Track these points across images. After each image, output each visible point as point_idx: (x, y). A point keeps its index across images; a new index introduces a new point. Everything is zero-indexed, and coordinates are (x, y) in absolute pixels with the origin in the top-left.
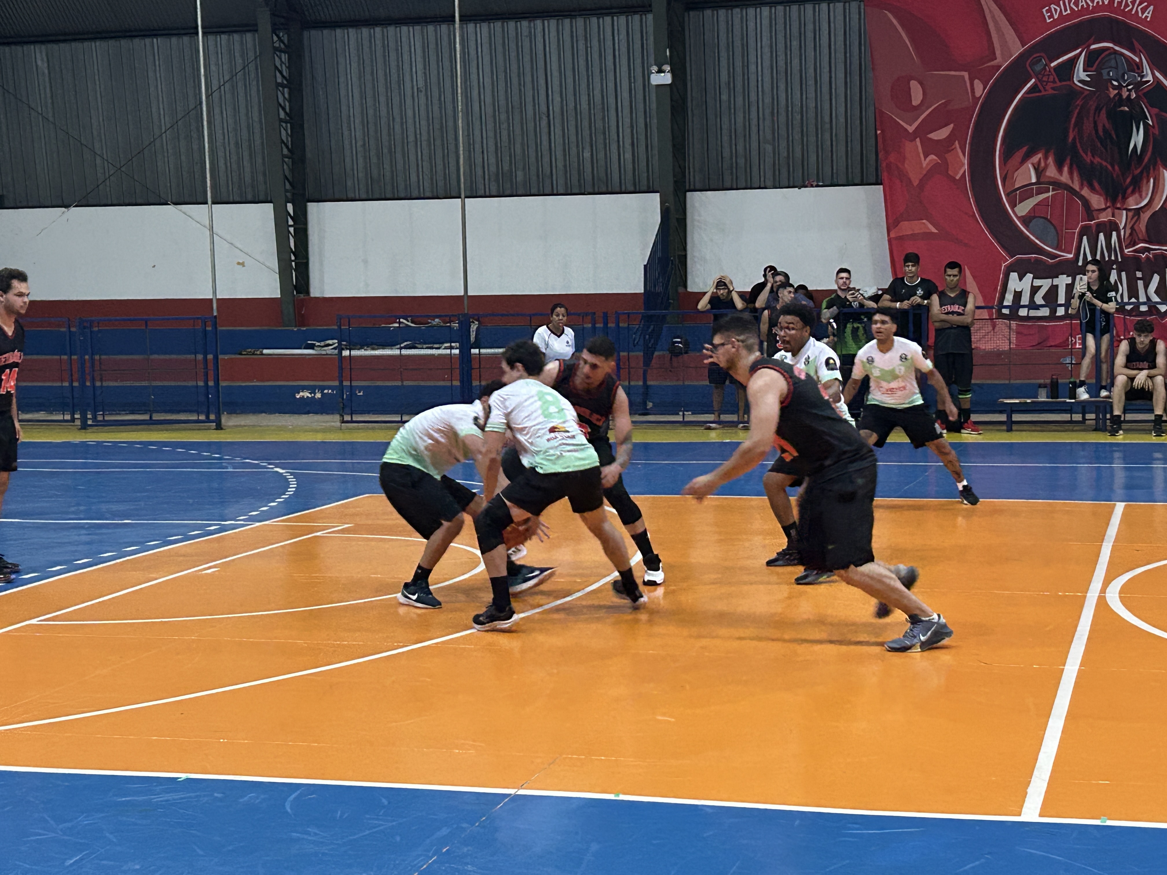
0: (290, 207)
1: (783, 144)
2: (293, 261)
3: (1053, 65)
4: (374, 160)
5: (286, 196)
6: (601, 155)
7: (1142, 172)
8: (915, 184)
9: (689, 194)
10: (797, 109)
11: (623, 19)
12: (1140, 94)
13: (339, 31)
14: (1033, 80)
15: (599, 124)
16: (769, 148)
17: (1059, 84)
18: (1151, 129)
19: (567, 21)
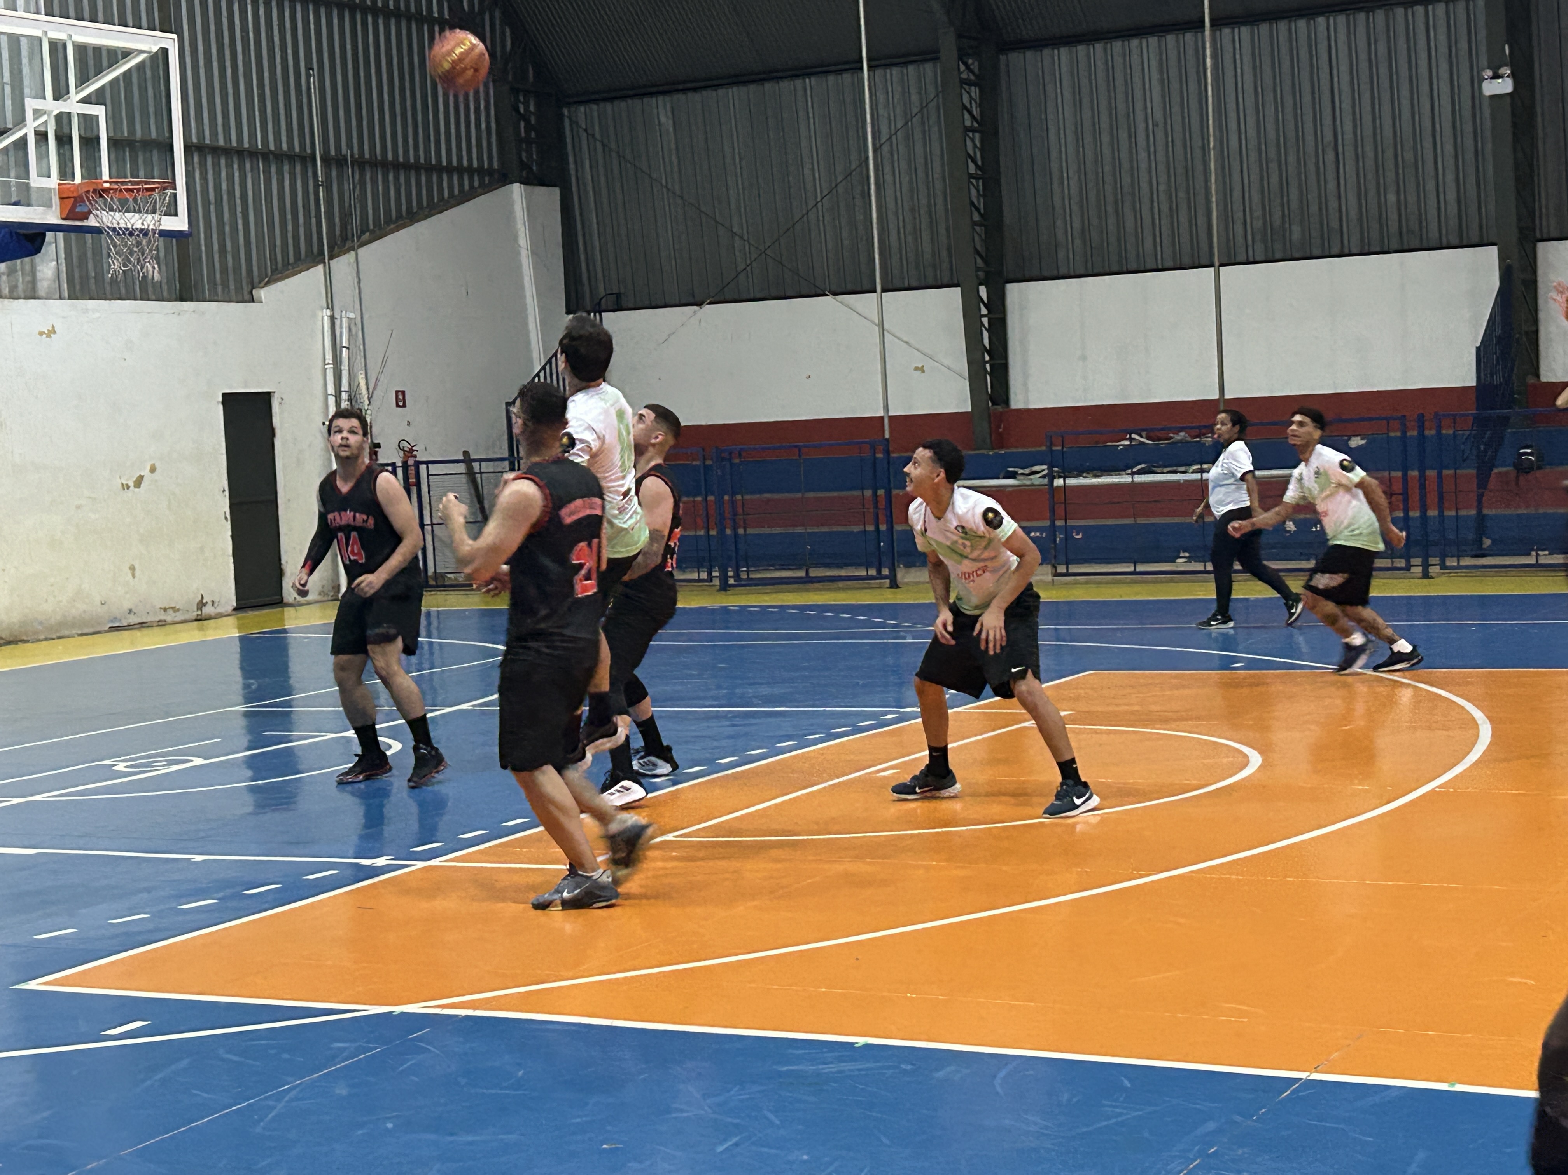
0: (983, 291)
2: (987, 362)
5: (977, 276)
6: (1412, 199)
9: (1541, 246)
11: (1441, 8)
13: (1047, 53)
19: (1361, 16)
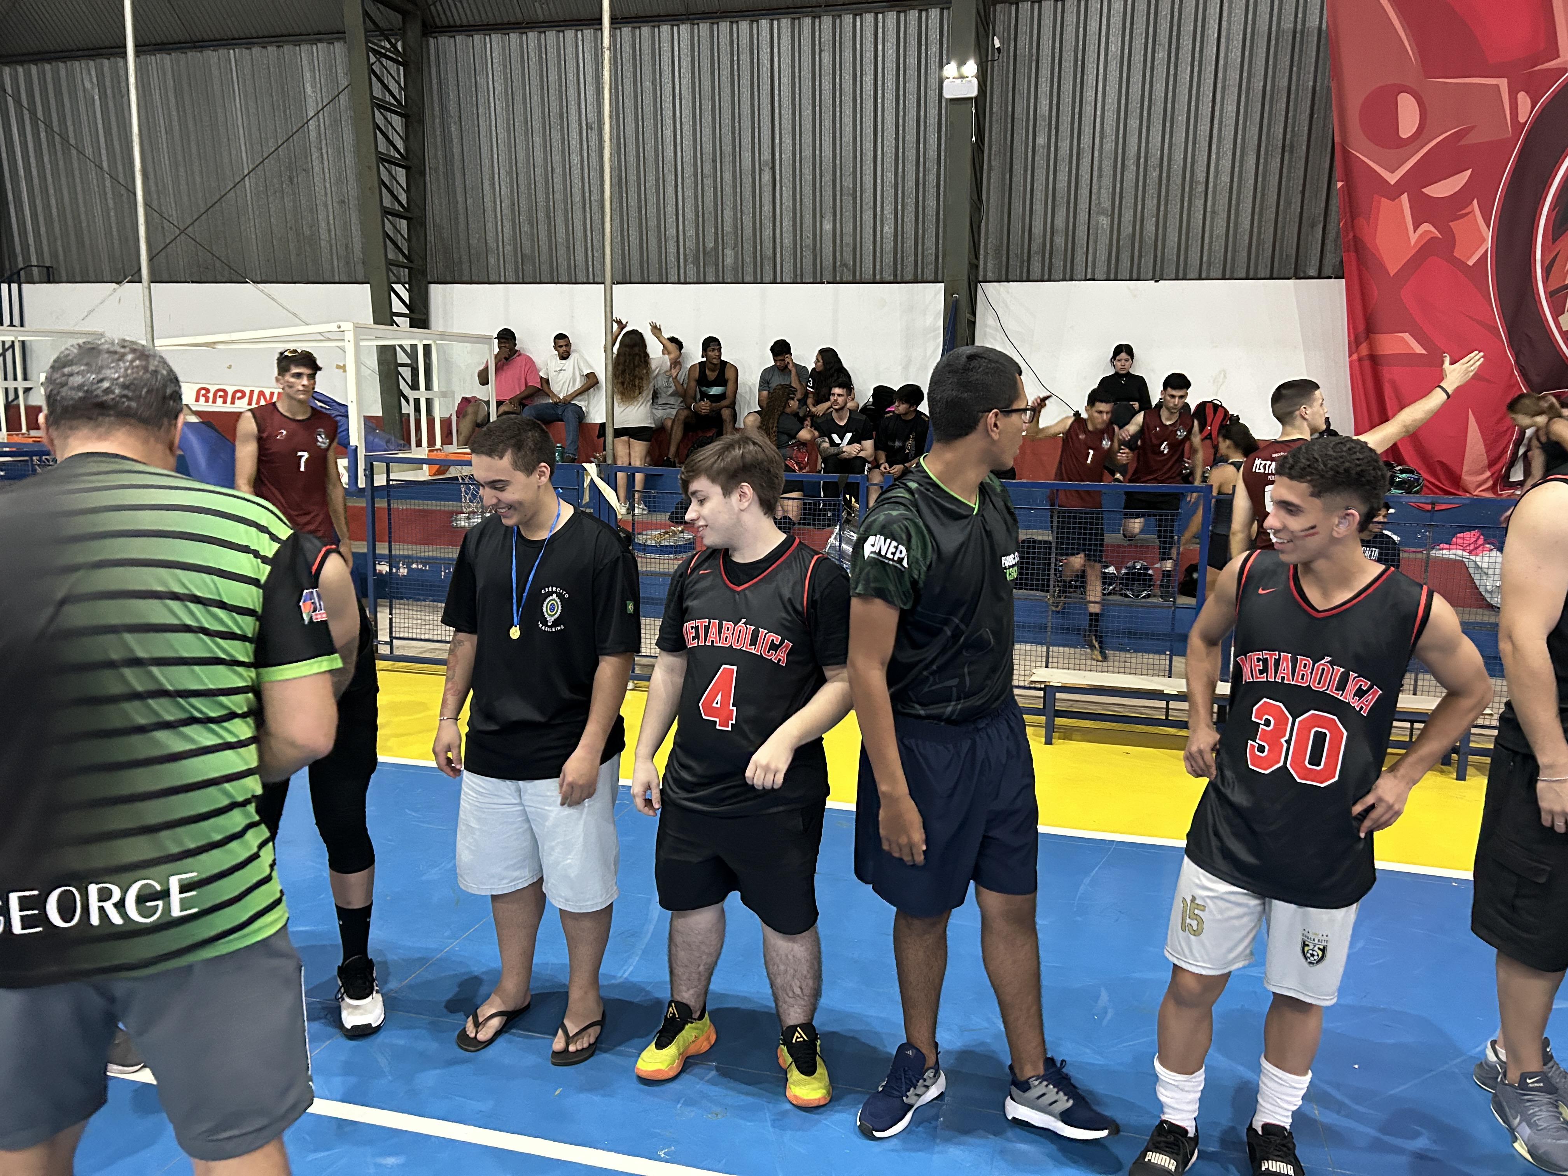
0: (403, 289)
5: (390, 272)
6: (848, 228)
8: (1393, 274)
9: (981, 286)
11: (891, 17)
13: (477, 38)
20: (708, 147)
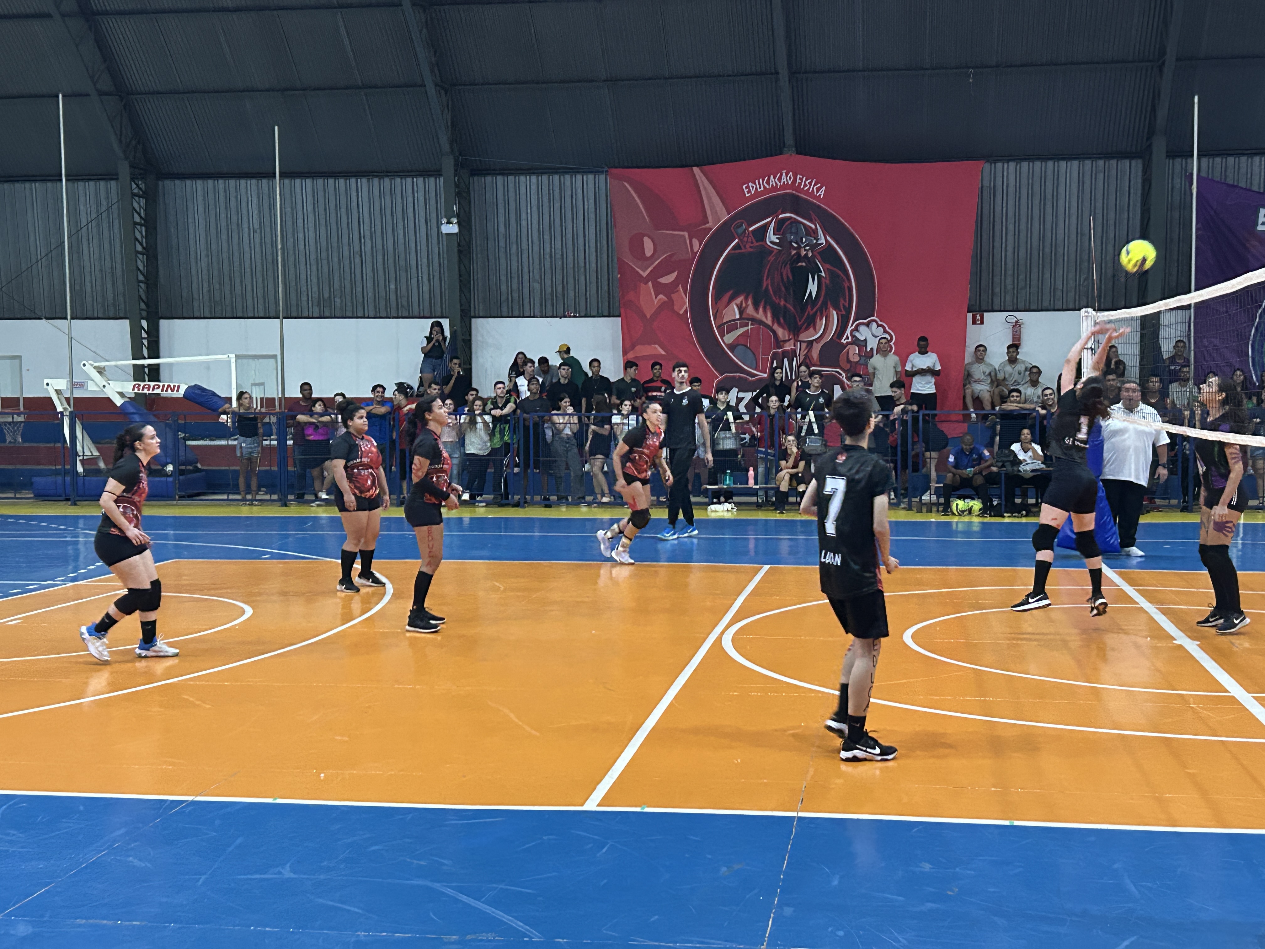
0: (144, 323)
1: (548, 282)
3: (751, 229)
4: (217, 286)
5: (141, 314)
6: (404, 288)
7: (816, 312)
8: (648, 317)
9: (473, 320)
10: (559, 256)
11: (421, 180)
12: (815, 253)
13: (188, 182)
14: (737, 241)
15: (402, 263)
16: (537, 286)
17: (756, 244)
18: (823, 280)
19: (376, 181)
20: (324, 244)
